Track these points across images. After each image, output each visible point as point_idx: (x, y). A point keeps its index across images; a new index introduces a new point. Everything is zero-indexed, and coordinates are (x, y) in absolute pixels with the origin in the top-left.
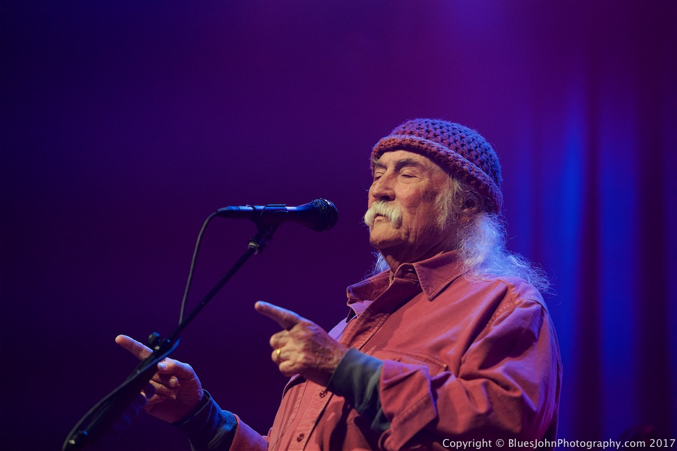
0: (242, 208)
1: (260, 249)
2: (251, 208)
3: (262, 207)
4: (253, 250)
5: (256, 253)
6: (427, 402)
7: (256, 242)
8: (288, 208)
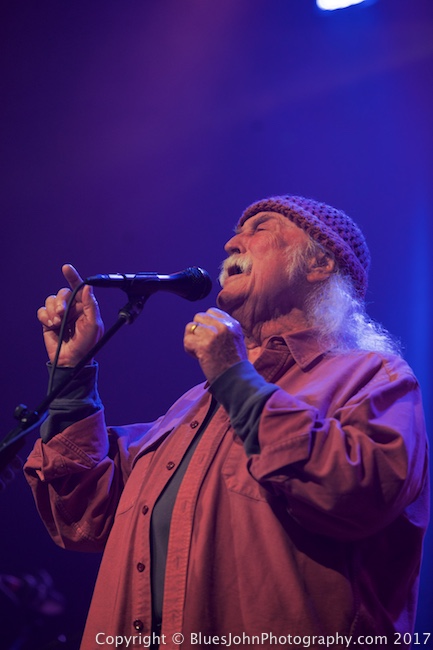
0: (112, 276)
1: (132, 319)
2: (121, 277)
3: (132, 276)
4: (123, 320)
5: (127, 323)
6: (303, 442)
7: (127, 312)
8: (160, 277)
